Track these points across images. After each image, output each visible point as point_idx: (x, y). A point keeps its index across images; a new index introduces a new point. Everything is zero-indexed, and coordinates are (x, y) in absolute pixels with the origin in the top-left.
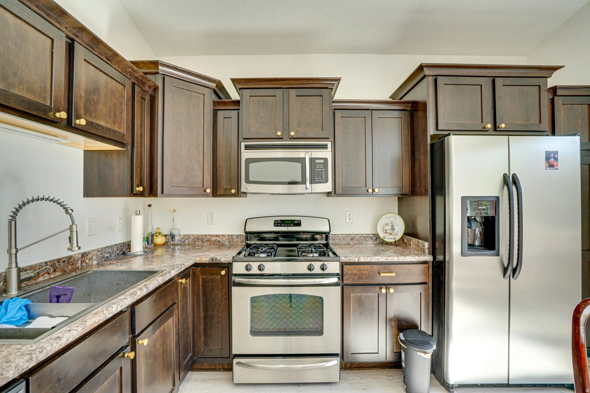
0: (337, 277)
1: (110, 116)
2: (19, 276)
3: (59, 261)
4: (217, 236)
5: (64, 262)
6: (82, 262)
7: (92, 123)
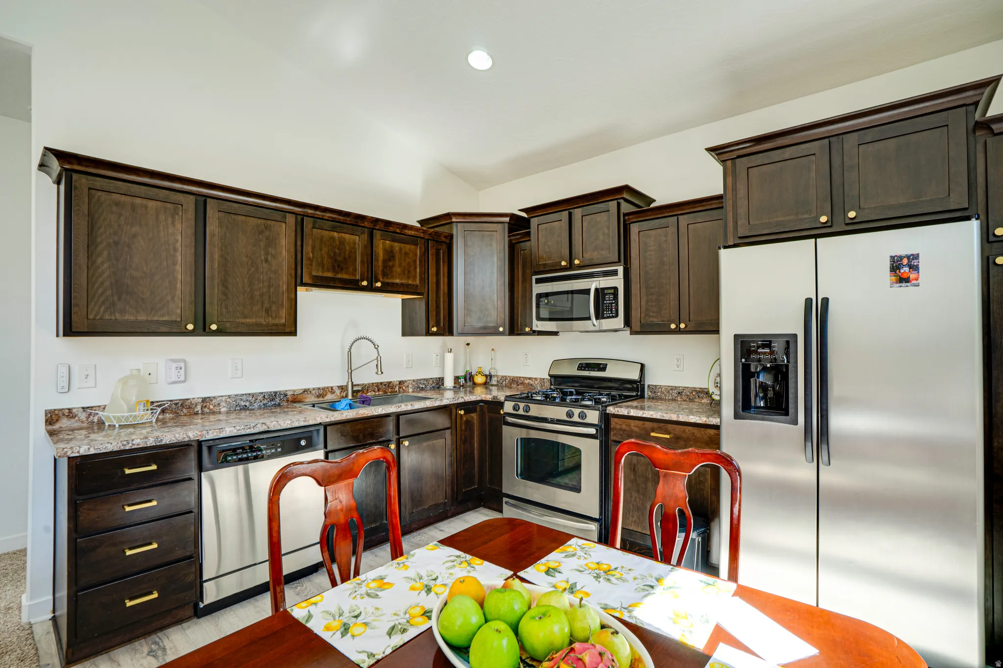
0: (596, 429)
1: (404, 274)
2: (352, 388)
3: (381, 383)
4: (530, 379)
5: (385, 385)
6: (400, 388)
7: (388, 284)
